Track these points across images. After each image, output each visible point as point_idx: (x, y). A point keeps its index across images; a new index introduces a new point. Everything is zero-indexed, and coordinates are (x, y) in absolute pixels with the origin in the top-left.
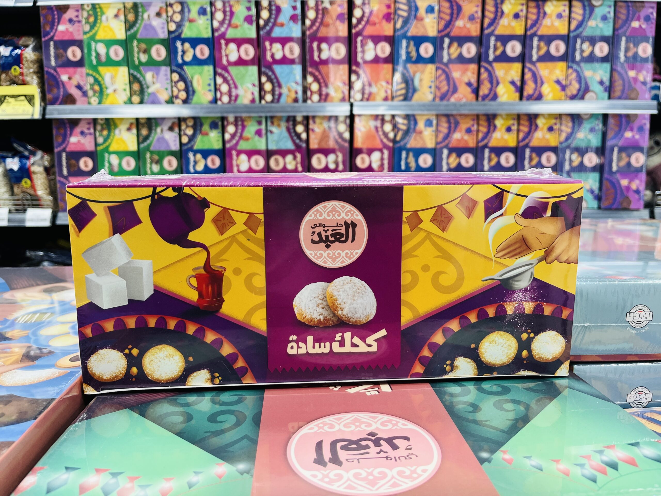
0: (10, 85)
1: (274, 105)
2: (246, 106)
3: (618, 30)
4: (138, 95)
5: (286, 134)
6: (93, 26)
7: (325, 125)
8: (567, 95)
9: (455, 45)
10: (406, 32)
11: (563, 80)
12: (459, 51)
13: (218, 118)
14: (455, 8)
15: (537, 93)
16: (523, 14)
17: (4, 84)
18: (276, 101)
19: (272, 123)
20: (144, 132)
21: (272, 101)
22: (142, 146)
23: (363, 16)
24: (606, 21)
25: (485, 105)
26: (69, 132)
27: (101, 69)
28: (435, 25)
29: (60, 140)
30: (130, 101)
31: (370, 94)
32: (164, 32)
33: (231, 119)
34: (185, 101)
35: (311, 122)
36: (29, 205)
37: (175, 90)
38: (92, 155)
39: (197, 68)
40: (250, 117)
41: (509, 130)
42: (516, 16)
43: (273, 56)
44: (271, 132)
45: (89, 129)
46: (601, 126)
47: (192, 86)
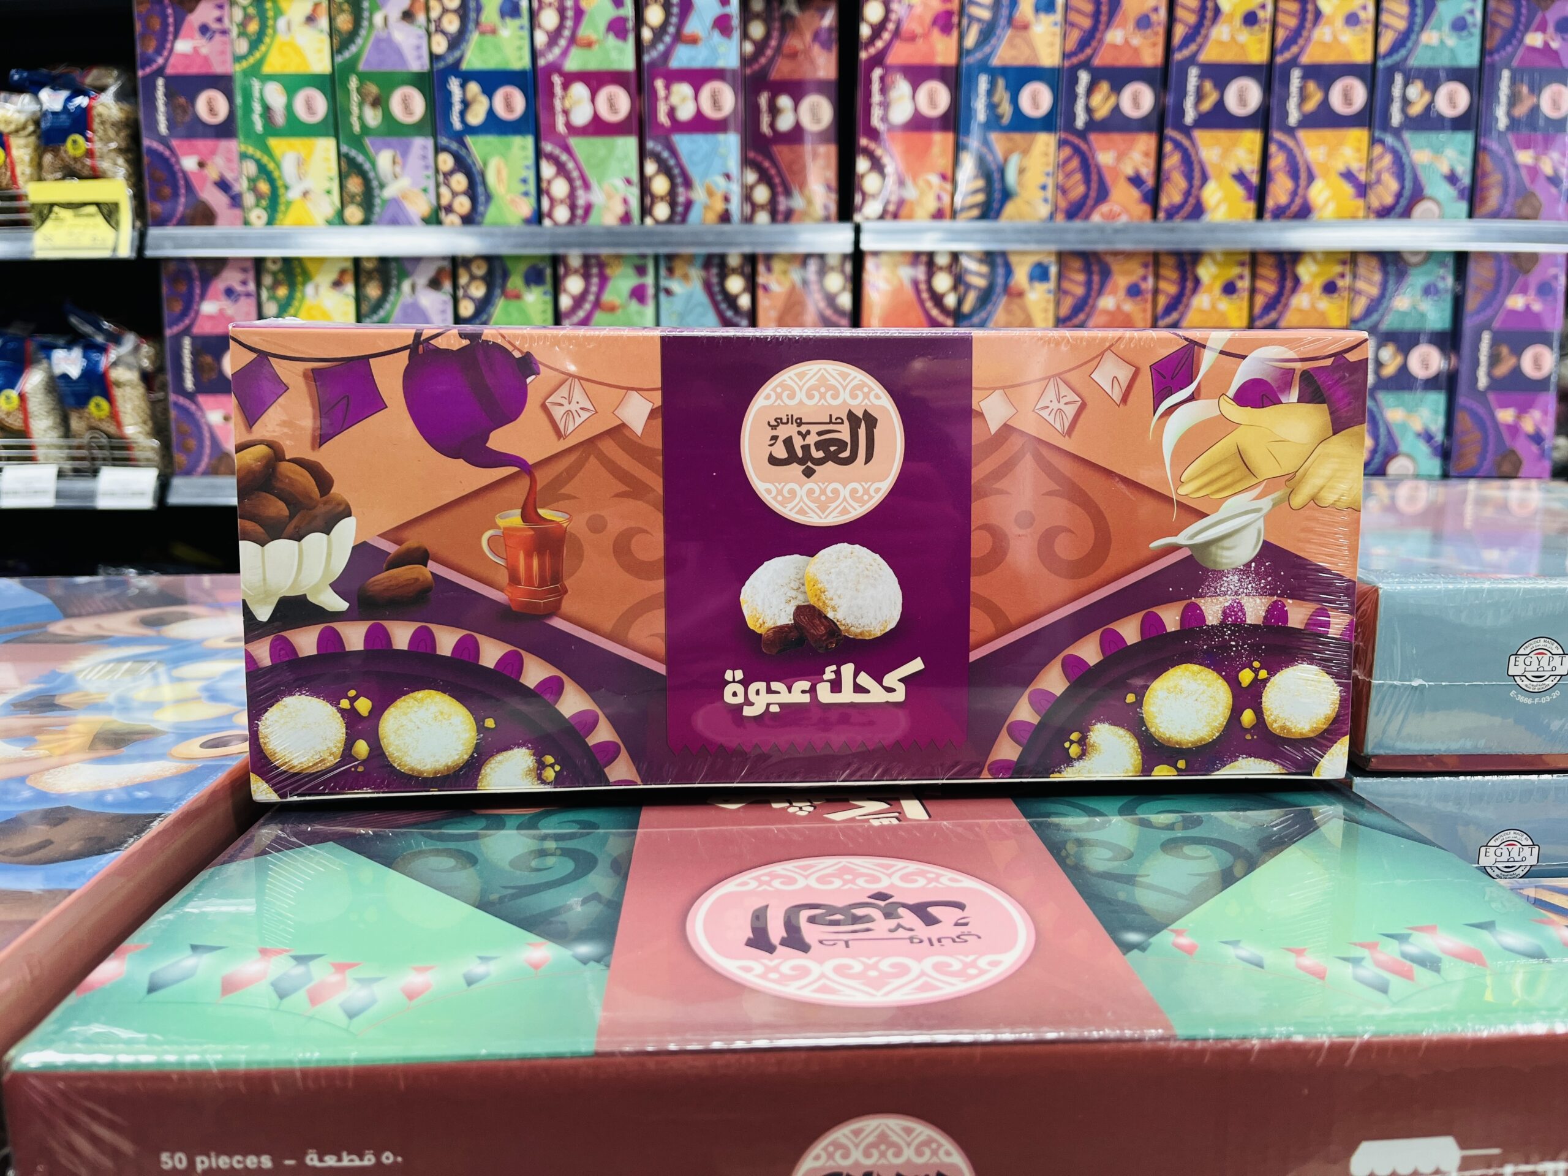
0: (63, 178)
1: (674, 228)
2: (609, 232)
3: (1491, 53)
4: (360, 205)
5: (702, 297)
6: (256, 42)
7: (795, 275)
8: (1369, 208)
9: (1104, 87)
10: (989, 56)
11: (1361, 170)
12: (1112, 101)
13: (542, 258)
15: (1298, 201)
16: (1266, 14)
17: (49, 176)
18: (678, 218)
19: (671, 271)
20: (373, 291)
21: (670, 220)
23: (886, 19)
24: (1464, 33)
25: (1172, 230)
26: (198, 291)
27: (273, 143)
28: (1058, 41)
29: (178, 307)
30: (340, 219)
31: (901, 203)
32: (420, 57)
33: (575, 262)
34: (469, 220)
35: (761, 268)
36: (104, 459)
37: (444, 190)
39: (496, 141)
40: (619, 257)
41: (1229, 289)
42: (1250, 19)
43: (671, 113)
44: (668, 292)
45: (244, 283)
46: (1450, 281)
47: (484, 183)
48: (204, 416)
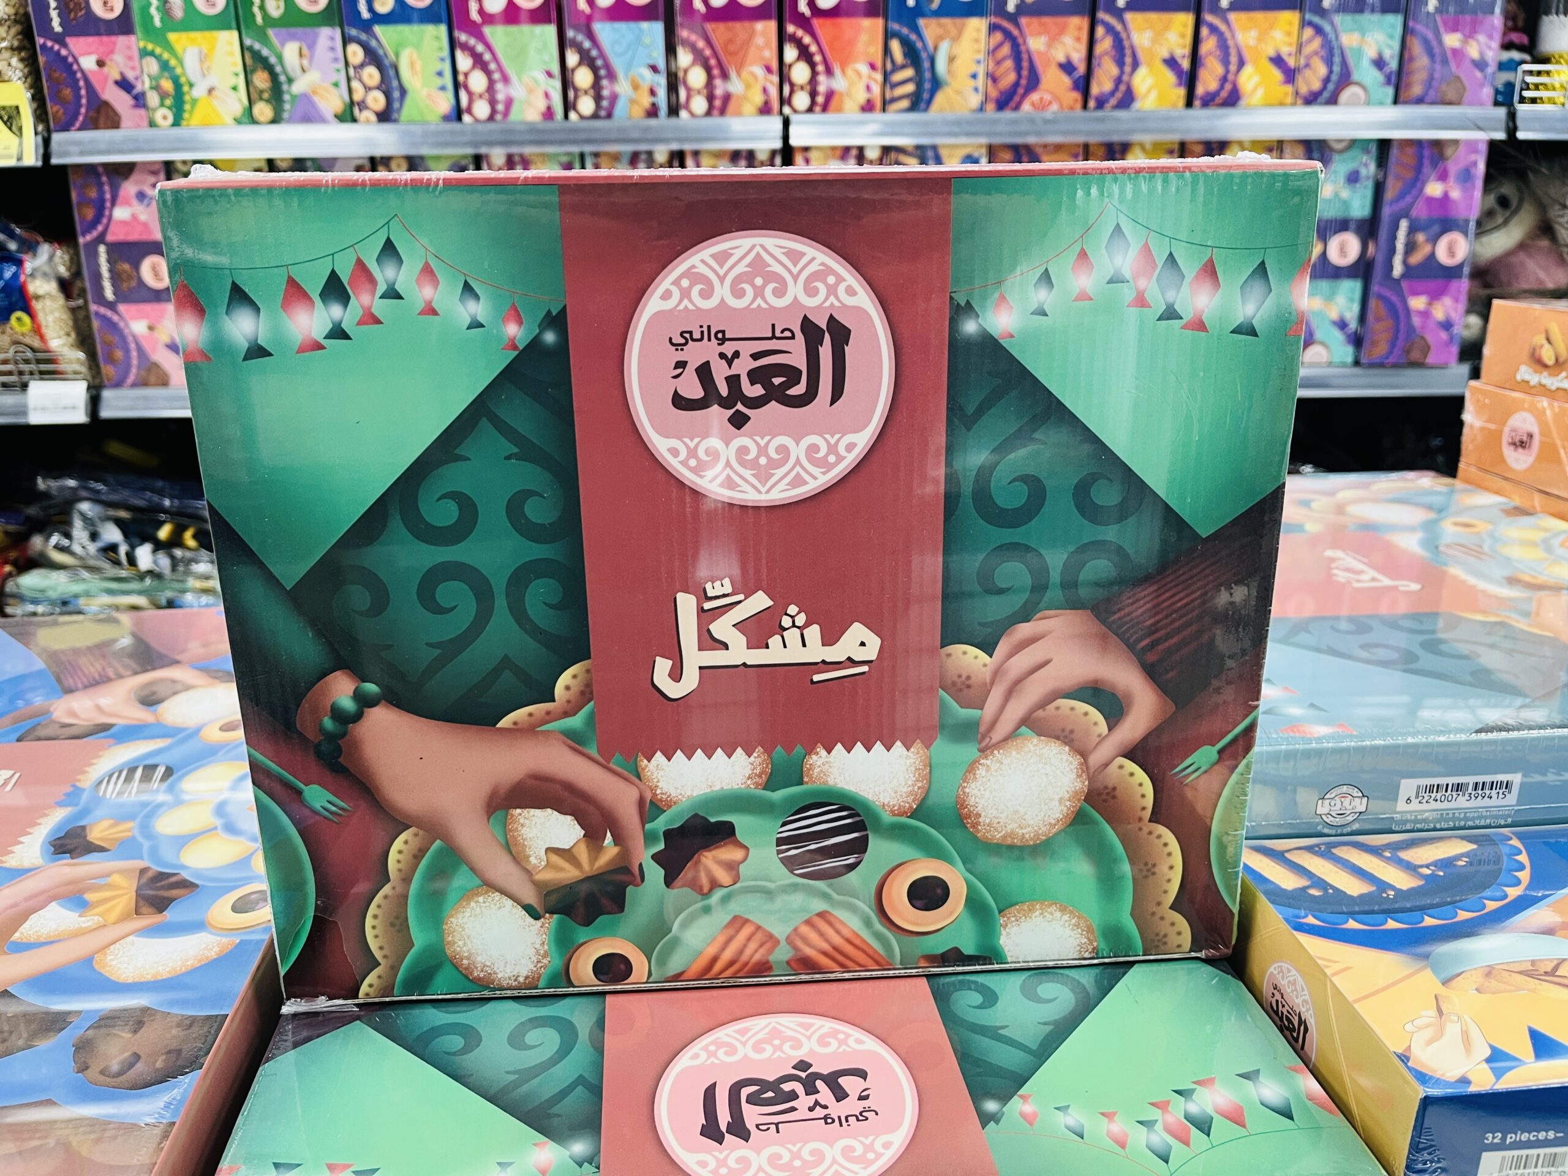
1: (600, 124)
2: (532, 128)
4: (269, 101)
8: (1297, 93)
11: (1290, 55)
15: (1228, 87)
18: (603, 113)
21: (595, 116)
26: (108, 196)
27: (174, 37)
33: (498, 160)
34: (384, 117)
36: (31, 373)
37: (357, 88)
39: (406, 30)
40: (543, 155)
46: (1372, 167)
47: (397, 75)
48: (127, 325)
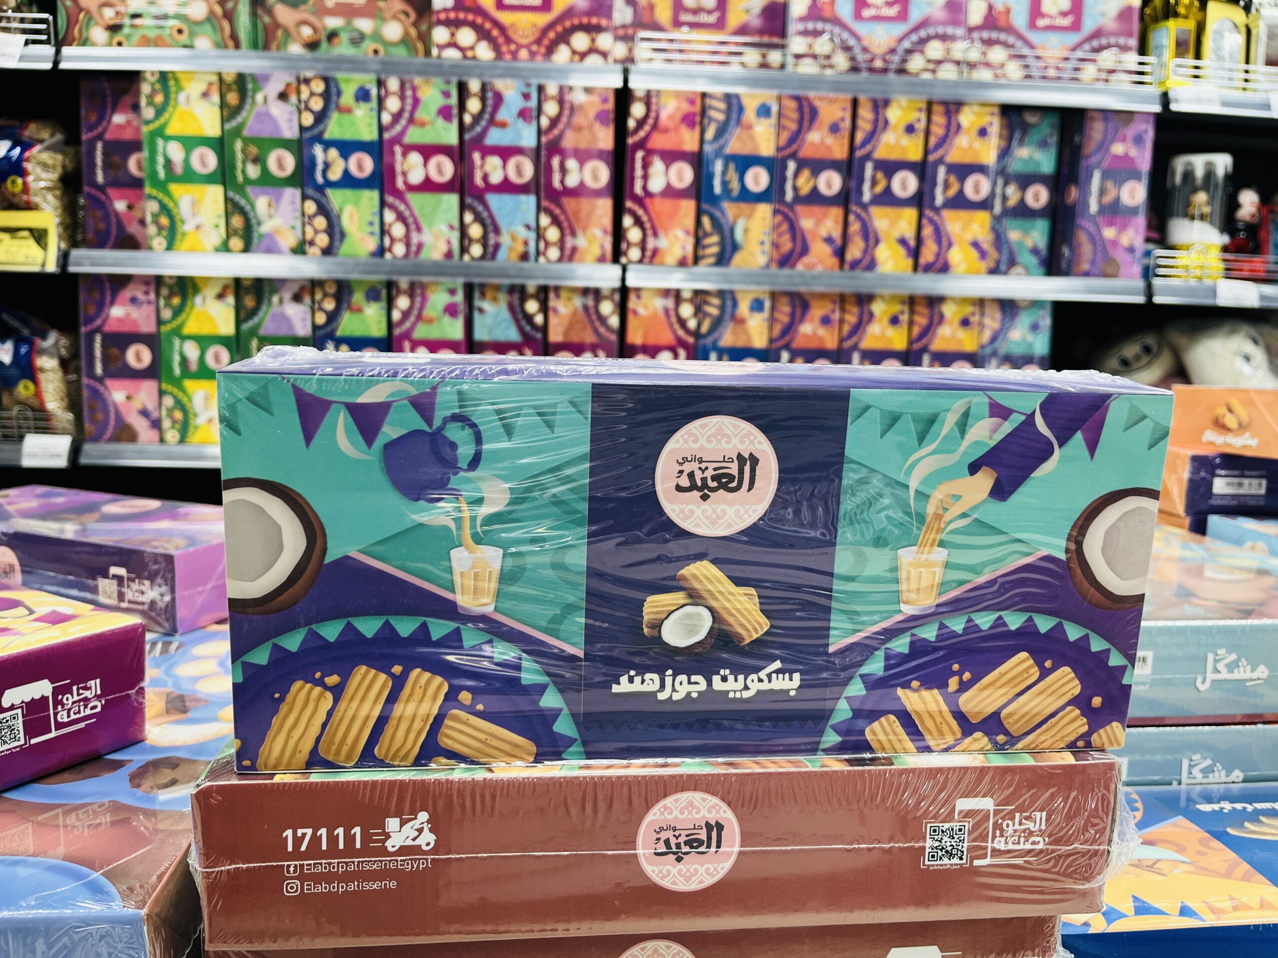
0: (4, 209)
1: (487, 264)
2: (436, 264)
3: (1085, 157)
4: (242, 237)
5: (505, 314)
6: (161, 110)
7: (577, 301)
9: (806, 173)
10: (722, 147)
11: (983, 241)
12: (811, 184)
13: (381, 282)
14: (806, 110)
15: (941, 259)
16: (921, 125)
18: (489, 255)
19: (482, 295)
20: (249, 302)
21: (483, 257)
22: (245, 326)
23: (647, 116)
24: (1046, 150)
25: (852, 278)
26: (108, 298)
27: (174, 188)
28: (773, 138)
29: (92, 311)
31: (656, 251)
32: (292, 128)
34: (328, 251)
35: (552, 295)
37: (309, 231)
38: (152, 341)
39: (348, 193)
41: (894, 321)
42: (910, 129)
43: (485, 177)
44: (481, 310)
45: (147, 293)
46: (1049, 321)
47: (340, 225)
48: (110, 394)
